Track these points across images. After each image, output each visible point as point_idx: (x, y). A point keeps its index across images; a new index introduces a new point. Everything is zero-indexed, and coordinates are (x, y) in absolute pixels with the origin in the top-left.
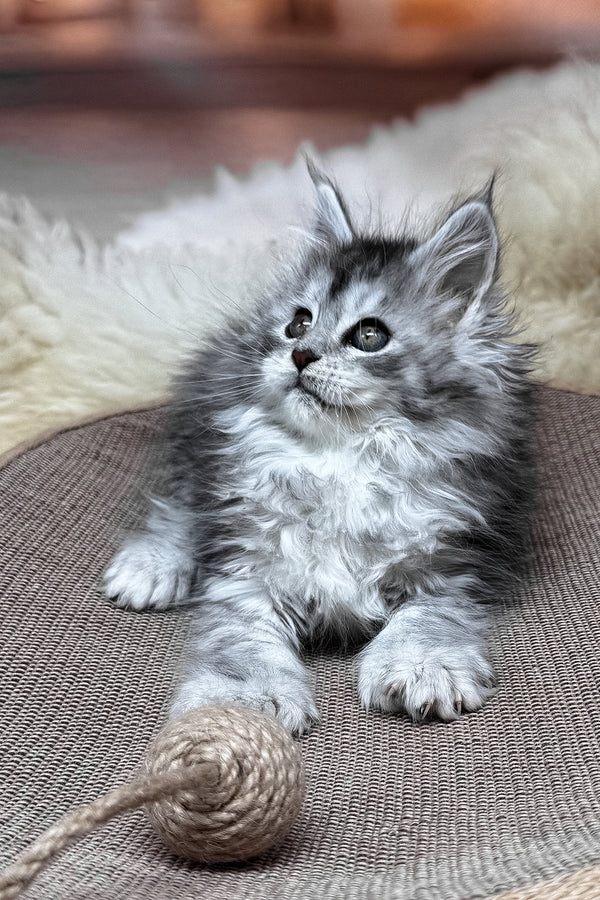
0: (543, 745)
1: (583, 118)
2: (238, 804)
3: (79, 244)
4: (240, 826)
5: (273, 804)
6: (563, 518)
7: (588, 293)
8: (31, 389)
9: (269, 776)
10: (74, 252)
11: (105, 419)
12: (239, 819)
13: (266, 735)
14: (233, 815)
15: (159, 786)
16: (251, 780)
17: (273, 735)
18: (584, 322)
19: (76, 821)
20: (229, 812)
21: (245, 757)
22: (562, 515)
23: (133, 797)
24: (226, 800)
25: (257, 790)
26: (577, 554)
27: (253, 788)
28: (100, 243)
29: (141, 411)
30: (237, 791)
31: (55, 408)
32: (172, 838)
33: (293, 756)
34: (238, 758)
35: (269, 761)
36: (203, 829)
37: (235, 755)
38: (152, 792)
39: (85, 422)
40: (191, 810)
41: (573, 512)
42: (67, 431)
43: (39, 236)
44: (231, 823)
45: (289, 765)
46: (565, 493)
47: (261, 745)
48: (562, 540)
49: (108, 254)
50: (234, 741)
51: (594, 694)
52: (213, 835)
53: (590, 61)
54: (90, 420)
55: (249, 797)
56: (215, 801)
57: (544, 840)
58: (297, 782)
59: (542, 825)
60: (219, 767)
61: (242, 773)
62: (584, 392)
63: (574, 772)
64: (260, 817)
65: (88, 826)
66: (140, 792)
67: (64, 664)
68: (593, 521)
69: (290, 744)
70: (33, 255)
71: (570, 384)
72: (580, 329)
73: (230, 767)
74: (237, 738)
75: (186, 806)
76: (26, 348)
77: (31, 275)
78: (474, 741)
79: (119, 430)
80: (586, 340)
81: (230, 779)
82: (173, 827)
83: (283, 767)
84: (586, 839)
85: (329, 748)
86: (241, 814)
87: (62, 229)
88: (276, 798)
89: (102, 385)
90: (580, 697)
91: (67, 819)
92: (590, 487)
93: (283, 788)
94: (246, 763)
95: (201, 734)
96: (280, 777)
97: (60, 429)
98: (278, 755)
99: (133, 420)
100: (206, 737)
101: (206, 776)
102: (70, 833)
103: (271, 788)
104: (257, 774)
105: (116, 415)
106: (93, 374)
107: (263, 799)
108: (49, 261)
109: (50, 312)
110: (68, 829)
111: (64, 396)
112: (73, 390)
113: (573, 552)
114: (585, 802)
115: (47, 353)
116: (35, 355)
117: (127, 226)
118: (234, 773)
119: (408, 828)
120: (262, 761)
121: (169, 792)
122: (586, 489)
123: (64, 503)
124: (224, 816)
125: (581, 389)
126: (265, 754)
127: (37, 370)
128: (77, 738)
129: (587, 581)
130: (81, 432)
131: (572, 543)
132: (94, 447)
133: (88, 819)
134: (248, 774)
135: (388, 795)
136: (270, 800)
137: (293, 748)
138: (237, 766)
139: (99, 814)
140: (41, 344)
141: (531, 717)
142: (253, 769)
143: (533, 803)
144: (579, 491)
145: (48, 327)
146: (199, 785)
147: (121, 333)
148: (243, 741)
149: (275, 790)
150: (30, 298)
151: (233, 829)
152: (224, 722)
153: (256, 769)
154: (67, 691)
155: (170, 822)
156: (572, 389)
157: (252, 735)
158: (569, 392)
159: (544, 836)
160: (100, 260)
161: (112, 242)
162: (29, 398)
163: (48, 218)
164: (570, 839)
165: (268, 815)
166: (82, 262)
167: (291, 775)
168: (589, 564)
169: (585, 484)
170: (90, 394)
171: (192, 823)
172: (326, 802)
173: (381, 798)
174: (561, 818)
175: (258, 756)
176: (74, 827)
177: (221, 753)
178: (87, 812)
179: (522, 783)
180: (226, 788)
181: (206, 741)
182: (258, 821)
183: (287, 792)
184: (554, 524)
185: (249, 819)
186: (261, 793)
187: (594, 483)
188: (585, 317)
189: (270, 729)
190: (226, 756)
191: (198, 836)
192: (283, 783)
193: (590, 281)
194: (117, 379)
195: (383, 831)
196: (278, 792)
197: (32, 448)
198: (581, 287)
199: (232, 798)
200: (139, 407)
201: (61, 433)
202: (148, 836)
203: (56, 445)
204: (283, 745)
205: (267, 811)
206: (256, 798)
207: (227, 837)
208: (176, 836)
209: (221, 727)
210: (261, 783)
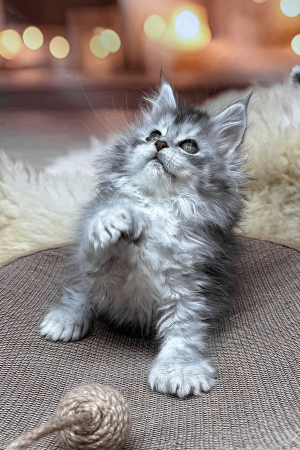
0: (244, 404)
1: (260, 113)
2: (100, 431)
3: (27, 171)
4: (101, 442)
5: (117, 431)
6: (253, 297)
7: (263, 193)
8: (5, 239)
9: (115, 418)
10: (25, 176)
11: (39, 252)
12: (101, 439)
13: (114, 399)
14: (98, 437)
15: (63, 423)
16: (106, 420)
17: (117, 399)
18: (261, 206)
19: (24, 439)
20: (96, 435)
21: (104, 409)
22: (252, 296)
23: (51, 428)
24: (95, 430)
25: (109, 425)
26: (259, 314)
27: (107, 424)
28: (37, 171)
29: (56, 248)
30: (100, 425)
31: (16, 247)
32: (70, 448)
33: (126, 409)
34: (101, 410)
35: (115, 411)
36: (84, 443)
37: (99, 408)
38: (60, 426)
39: (30, 254)
40: (78, 434)
41: (257, 295)
42: (22, 257)
43: (10, 169)
44: (97, 440)
45: (124, 413)
46: (254, 286)
47: (111, 404)
48: (252, 308)
49: (41, 176)
50: (99, 402)
51: (267, 379)
52: (89, 446)
53: (263, 86)
54: (33, 253)
55: (105, 428)
56: (90, 430)
57: (244, 448)
58: (128, 421)
59: (243, 441)
60: (91, 414)
61: (102, 417)
62: (262, 239)
63: (258, 416)
64: (111, 437)
65: (29, 442)
66: (54, 426)
67: (19, 366)
68: (266, 298)
69: (125, 403)
70: (6, 177)
71: (255, 235)
72: (259, 210)
73: (97, 414)
74: (100, 400)
75: (76, 432)
76: (3, 220)
77: (5, 186)
78: (211, 401)
79: (46, 257)
80: (262, 215)
81: (96, 420)
82: (70, 442)
83: (122, 414)
84: (264, 448)
85: (144, 405)
86: (102, 436)
87: (20, 165)
88: (118, 429)
89: (38, 237)
90: (261, 381)
91: (20, 438)
92: (265, 283)
93: (122, 424)
94: (104, 412)
95: (83, 398)
96: (120, 419)
97: (18, 257)
98: (119, 408)
99: (53, 253)
100: (85, 400)
101: (85, 419)
102: (21, 445)
103: (116, 424)
104: (109, 417)
105: (44, 250)
106: (34, 232)
107: (112, 429)
108: (14, 179)
109: (14, 203)
110: (20, 443)
111: (20, 242)
112: (24, 239)
113: (257, 313)
114: (263, 430)
115: (12, 222)
116: (7, 223)
117: (50, 164)
118: (99, 417)
119: (180, 442)
120: (111, 411)
121: (68, 425)
122: (263, 284)
123: (20, 291)
124: (94, 437)
125: (261, 238)
126: (113, 408)
127: (8, 230)
128: (25, 401)
129: (264, 327)
130: (28, 258)
131: (257, 309)
132: (34, 265)
133: (30, 438)
134: (105, 417)
135: (171, 427)
136: (116, 429)
137: (126, 405)
138: (100, 413)
139: (35, 436)
140: (10, 218)
141: (238, 391)
142: (107, 415)
143: (239, 431)
144: (260, 285)
145: (13, 210)
146: (82, 422)
147: (47, 212)
148: (102, 402)
149: (118, 425)
150: (5, 197)
151: (98, 443)
152: (94, 393)
153: (109, 415)
154: (21, 379)
155: (68, 440)
156: (256, 238)
157: (107, 399)
158: (255, 239)
159: (244, 446)
160: (37, 179)
161: (43, 171)
162: (4, 243)
163: (14, 160)
164: (256, 448)
165: (115, 436)
166: (29, 180)
167: (125, 418)
168: (265, 319)
169: (263, 282)
170: (32, 241)
171: (79, 440)
172: (142, 430)
173: (168, 428)
174: (252, 438)
175: (110, 409)
176: (23, 442)
177: (92, 408)
178: (29, 435)
179: (234, 422)
180: (95, 424)
181: (86, 402)
182: (110, 439)
183: (124, 426)
184: (248, 300)
185: (106, 438)
186: (111, 426)
187: (267, 281)
188: (262, 204)
189: (115, 396)
190: (95, 409)
191: (81, 447)
192: (121, 421)
193: (264, 187)
194: (45, 234)
195: (168, 444)
196: (119, 426)
197: (5, 266)
198: (260, 190)
199: (98, 429)
200: (55, 247)
201: (19, 258)
202: (58, 447)
203: (16, 264)
204: (121, 404)
205: (114, 434)
206: (109, 428)
207: (95, 447)
208: (72, 447)
209: (92, 395)
210: (111, 422)
